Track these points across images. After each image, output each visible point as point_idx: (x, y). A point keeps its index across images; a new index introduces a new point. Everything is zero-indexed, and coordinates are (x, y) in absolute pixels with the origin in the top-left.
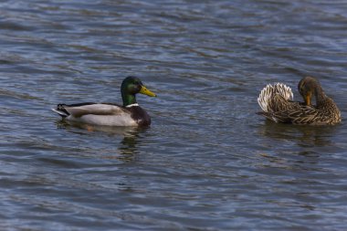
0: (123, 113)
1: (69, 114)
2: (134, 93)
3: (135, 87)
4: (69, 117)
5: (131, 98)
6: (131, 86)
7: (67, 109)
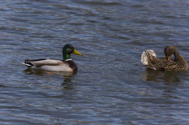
0: (64, 64)
1: (33, 65)
2: (70, 53)
3: (71, 50)
4: (33, 67)
5: (68, 56)
6: (68, 49)
7: (32, 62)
